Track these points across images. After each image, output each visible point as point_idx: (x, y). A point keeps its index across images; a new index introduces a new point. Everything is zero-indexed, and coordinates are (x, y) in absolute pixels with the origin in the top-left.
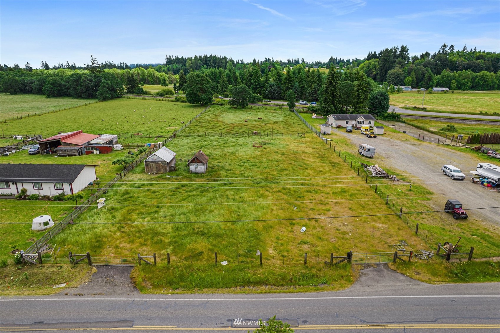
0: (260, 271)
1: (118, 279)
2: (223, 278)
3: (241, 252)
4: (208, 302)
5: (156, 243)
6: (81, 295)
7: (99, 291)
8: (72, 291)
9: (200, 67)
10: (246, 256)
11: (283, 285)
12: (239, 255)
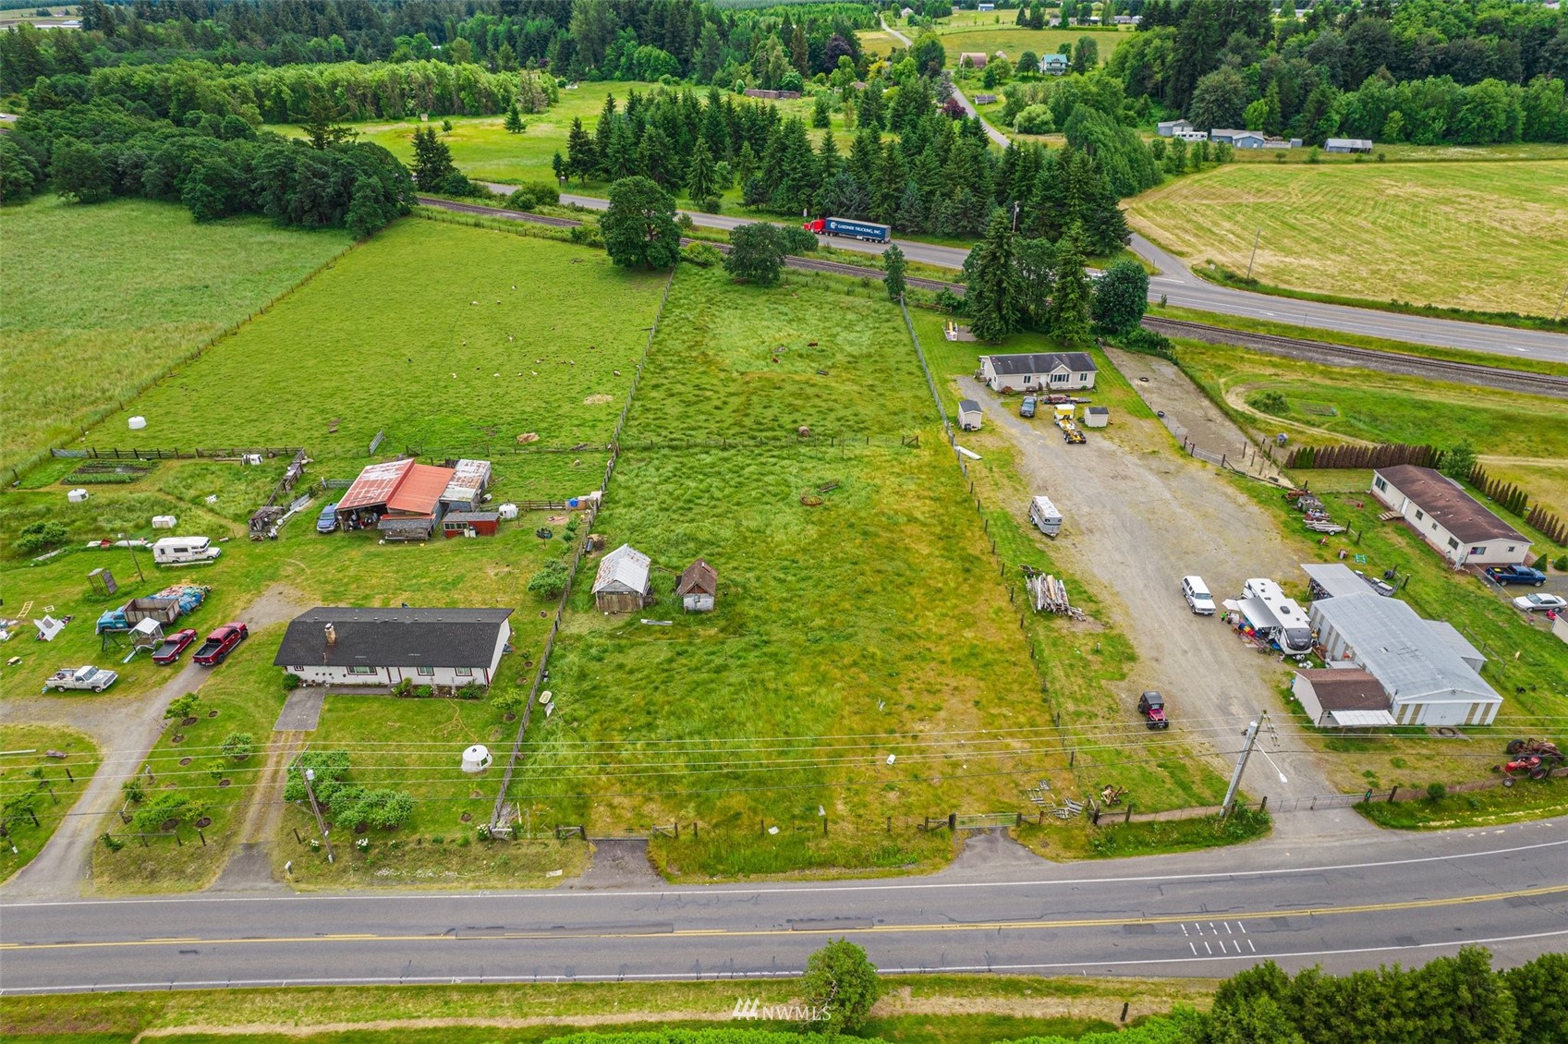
0: (825, 843)
1: (632, 861)
2: (776, 857)
3: (797, 811)
4: (759, 895)
5: (668, 797)
6: (591, 888)
7: (612, 882)
8: (576, 882)
9: (613, 32)
10: (803, 818)
11: (856, 867)
12: (794, 817)
